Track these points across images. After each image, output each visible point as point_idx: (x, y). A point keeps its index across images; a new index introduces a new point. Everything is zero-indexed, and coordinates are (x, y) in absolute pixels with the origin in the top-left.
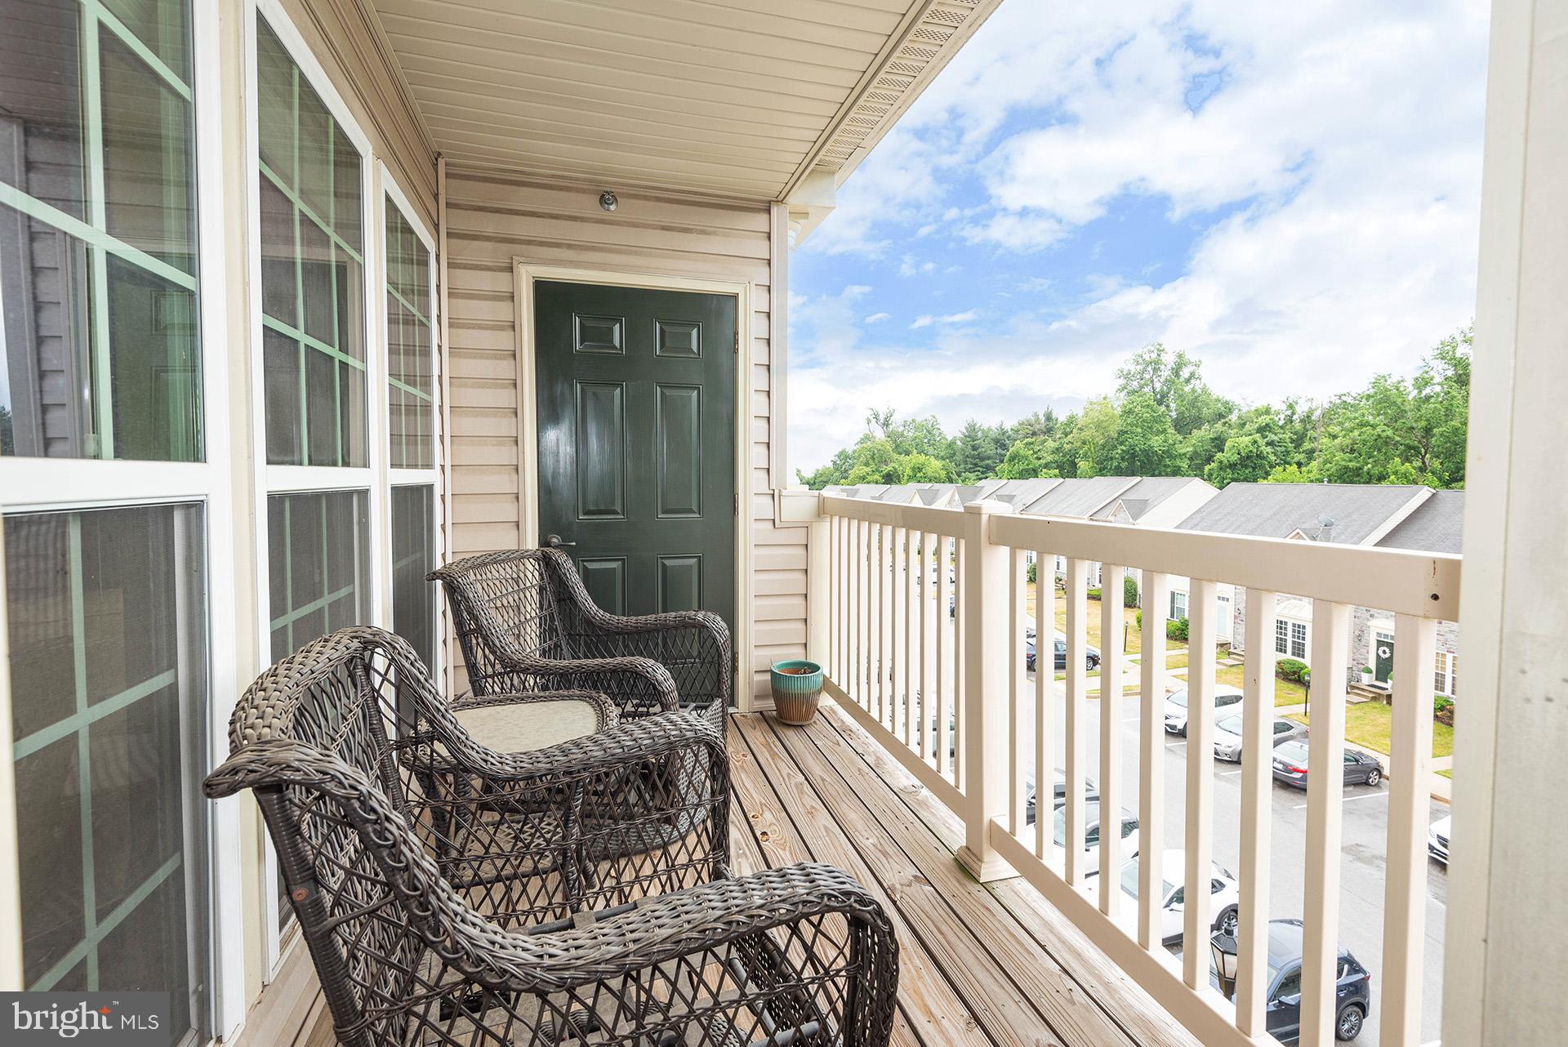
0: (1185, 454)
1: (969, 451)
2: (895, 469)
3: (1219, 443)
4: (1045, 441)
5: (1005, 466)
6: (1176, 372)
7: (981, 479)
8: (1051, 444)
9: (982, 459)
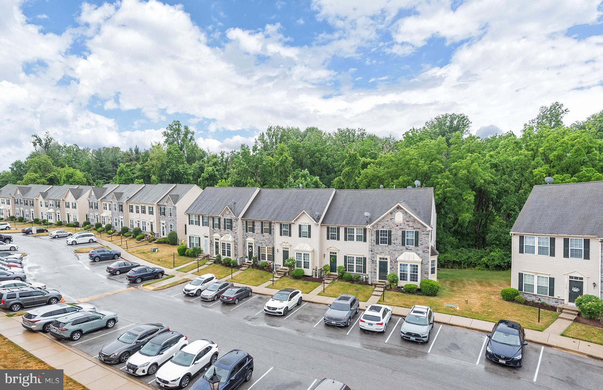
0: (191, 173)
1: (98, 167)
2: (55, 176)
3: (202, 169)
4: (136, 164)
5: (117, 177)
6: (186, 135)
7: (106, 183)
8: (139, 166)
9: (106, 172)
